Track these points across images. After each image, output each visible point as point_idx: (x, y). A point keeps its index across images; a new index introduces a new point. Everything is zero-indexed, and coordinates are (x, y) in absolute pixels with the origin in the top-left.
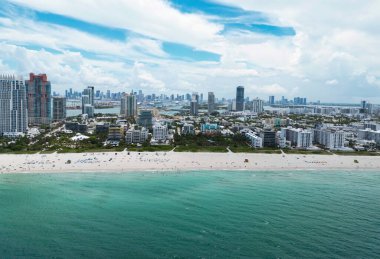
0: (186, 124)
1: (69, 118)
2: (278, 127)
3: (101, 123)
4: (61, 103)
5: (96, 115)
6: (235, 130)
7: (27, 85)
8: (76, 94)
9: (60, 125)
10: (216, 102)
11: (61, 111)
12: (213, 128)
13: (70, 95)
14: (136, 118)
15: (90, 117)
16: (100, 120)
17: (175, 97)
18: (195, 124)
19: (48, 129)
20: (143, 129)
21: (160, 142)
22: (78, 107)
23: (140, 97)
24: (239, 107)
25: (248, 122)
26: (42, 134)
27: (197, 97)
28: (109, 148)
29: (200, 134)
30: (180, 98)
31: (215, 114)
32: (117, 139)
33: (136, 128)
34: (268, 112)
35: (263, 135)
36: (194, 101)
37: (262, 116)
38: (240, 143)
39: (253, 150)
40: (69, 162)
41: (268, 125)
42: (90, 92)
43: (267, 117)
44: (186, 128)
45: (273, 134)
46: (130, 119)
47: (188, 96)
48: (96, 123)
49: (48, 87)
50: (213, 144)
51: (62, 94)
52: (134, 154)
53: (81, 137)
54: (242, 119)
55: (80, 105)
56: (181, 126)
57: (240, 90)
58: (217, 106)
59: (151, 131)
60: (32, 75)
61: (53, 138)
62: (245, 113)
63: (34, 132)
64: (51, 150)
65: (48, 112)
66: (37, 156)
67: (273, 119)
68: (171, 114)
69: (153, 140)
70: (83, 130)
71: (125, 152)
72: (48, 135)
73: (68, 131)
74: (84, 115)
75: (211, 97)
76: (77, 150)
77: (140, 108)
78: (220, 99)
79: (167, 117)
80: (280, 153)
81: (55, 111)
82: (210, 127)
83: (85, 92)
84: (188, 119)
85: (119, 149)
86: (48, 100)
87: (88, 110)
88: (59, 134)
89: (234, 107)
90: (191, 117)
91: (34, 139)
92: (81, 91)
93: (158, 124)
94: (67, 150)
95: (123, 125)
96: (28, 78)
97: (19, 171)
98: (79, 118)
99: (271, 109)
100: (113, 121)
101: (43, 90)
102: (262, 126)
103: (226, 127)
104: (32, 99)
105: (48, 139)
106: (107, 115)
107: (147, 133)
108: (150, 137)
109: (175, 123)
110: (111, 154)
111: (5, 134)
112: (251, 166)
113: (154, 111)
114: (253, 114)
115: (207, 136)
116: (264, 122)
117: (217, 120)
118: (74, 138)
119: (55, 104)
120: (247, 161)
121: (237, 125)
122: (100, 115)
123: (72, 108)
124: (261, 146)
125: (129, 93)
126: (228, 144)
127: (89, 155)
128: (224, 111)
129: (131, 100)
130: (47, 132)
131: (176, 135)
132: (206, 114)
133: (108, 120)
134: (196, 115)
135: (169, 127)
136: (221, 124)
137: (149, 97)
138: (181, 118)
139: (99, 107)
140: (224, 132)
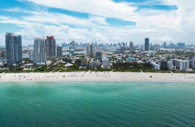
0: (118, 58)
1: (64, 56)
2: (169, 59)
3: (78, 58)
4: (60, 49)
5: (76, 54)
6: (144, 61)
7: (46, 41)
8: (67, 44)
9: (60, 59)
10: (134, 46)
11: (60, 53)
12: (133, 60)
13: (64, 45)
14: (94, 55)
15: (73, 55)
16: (78, 57)
17: (113, 44)
18: (123, 58)
19: (55, 61)
20: (98, 60)
21: (106, 67)
22: (68, 51)
23: (96, 45)
24: (147, 49)
25: (152, 56)
26: (52, 63)
27: (124, 44)
28: (82, 70)
29: (126, 63)
30: (115, 45)
31: (134, 53)
33: (94, 60)
34: (163, 51)
35: (160, 63)
36: (122, 46)
37: (159, 53)
38: (147, 67)
39: (154, 71)
40: (64, 76)
41: (163, 57)
42: (73, 43)
43: (162, 54)
44: (119, 60)
45: (166, 63)
46: (91, 56)
47: (119, 44)
48: (76, 58)
49: (54, 42)
50: (133, 68)
51: (61, 45)
52: (93, 73)
53: (69, 65)
54: (148, 55)
55: (69, 50)
56: (116, 59)
57: (147, 40)
58: (134, 49)
59: (101, 61)
60: (47, 37)
61: (57, 65)
62: (150, 52)
63: (49, 62)
64: (56, 71)
65: (55, 54)
66: (50, 74)
67: (165, 55)
68: (111, 53)
69: (102, 66)
70: (70, 61)
71: (89, 72)
72: (55, 64)
73: (64, 62)
74: (71, 55)
75: (131, 44)
76: (68, 71)
77: (96, 50)
78: (136, 45)
79: (109, 55)
80: (170, 72)
81: (58, 53)
82: (131, 59)
83: (71, 44)
84: (119, 55)
85: (86, 70)
86: (55, 48)
87: (72, 52)
88: (60, 63)
89: (144, 49)
90: (121, 54)
91: (49, 66)
92: (69, 43)
93: (104, 58)
94: (63, 71)
95: (88, 59)
96: (46, 38)
97: (43, 80)
98: (68, 56)
99: (164, 49)
100: (83, 57)
101: (52, 43)
102: (159, 59)
103: (140, 59)
104: (48, 48)
105: (55, 66)
106: (81, 54)
107: (99, 63)
108: (101, 65)
109: (113, 57)
110: (83, 73)
111: (37, 63)
112: (153, 79)
113: (102, 52)
114: (154, 52)
115: (130, 64)
116: (160, 56)
117: (135, 56)
118: (66, 65)
119: (58, 50)
120: (151, 77)
121: (145, 58)
122: (78, 54)
123: (65, 51)
124: (159, 69)
125: (90, 43)
126: (141, 68)
127: (73, 73)
128: (138, 51)
129: (91, 47)
130: (54, 63)
131: (113, 63)
132: (129, 53)
133: (81, 56)
134: (123, 53)
135: (110, 60)
136: (137, 58)
137: (100, 45)
138: (116, 55)
139: (77, 51)
140: (139, 62)
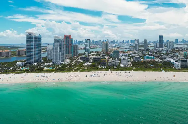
2: (186, 56)
5: (91, 53)
6: (162, 59)
9: (77, 58)
11: (77, 51)
12: (151, 58)
15: (89, 53)
16: (93, 55)
17: (125, 42)
18: (140, 56)
19: (72, 60)
20: (116, 59)
21: (125, 66)
24: (161, 46)
26: (71, 62)
27: (138, 41)
28: (102, 69)
29: (144, 62)
31: (148, 50)
32: (105, 65)
34: (177, 48)
36: (137, 44)
37: (174, 50)
39: (176, 70)
40: (86, 76)
44: (136, 58)
45: (186, 61)
46: (106, 54)
49: (72, 41)
50: (153, 67)
52: (114, 72)
53: (88, 64)
54: (164, 52)
56: (133, 57)
57: (161, 37)
59: (120, 60)
62: (165, 49)
65: (72, 52)
70: (88, 60)
71: (110, 71)
73: (81, 61)
74: (86, 53)
75: (145, 41)
76: (88, 70)
81: (74, 51)
82: (149, 58)
83: (86, 42)
85: (107, 69)
87: (88, 50)
88: (78, 62)
89: (158, 46)
93: (123, 56)
98: (84, 54)
101: (70, 42)
103: (157, 57)
106: (96, 52)
107: (118, 61)
108: (120, 63)
110: (103, 72)
114: (169, 49)
115: (148, 63)
117: (151, 53)
118: (85, 64)
119: (74, 48)
121: (163, 56)
122: (93, 52)
124: (180, 67)
126: (161, 66)
127: (94, 73)
129: (106, 45)
131: (132, 62)
132: (143, 50)
136: (154, 55)
137: (112, 42)
138: (131, 53)
140: (157, 60)
